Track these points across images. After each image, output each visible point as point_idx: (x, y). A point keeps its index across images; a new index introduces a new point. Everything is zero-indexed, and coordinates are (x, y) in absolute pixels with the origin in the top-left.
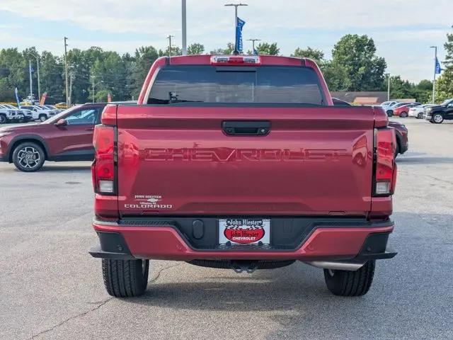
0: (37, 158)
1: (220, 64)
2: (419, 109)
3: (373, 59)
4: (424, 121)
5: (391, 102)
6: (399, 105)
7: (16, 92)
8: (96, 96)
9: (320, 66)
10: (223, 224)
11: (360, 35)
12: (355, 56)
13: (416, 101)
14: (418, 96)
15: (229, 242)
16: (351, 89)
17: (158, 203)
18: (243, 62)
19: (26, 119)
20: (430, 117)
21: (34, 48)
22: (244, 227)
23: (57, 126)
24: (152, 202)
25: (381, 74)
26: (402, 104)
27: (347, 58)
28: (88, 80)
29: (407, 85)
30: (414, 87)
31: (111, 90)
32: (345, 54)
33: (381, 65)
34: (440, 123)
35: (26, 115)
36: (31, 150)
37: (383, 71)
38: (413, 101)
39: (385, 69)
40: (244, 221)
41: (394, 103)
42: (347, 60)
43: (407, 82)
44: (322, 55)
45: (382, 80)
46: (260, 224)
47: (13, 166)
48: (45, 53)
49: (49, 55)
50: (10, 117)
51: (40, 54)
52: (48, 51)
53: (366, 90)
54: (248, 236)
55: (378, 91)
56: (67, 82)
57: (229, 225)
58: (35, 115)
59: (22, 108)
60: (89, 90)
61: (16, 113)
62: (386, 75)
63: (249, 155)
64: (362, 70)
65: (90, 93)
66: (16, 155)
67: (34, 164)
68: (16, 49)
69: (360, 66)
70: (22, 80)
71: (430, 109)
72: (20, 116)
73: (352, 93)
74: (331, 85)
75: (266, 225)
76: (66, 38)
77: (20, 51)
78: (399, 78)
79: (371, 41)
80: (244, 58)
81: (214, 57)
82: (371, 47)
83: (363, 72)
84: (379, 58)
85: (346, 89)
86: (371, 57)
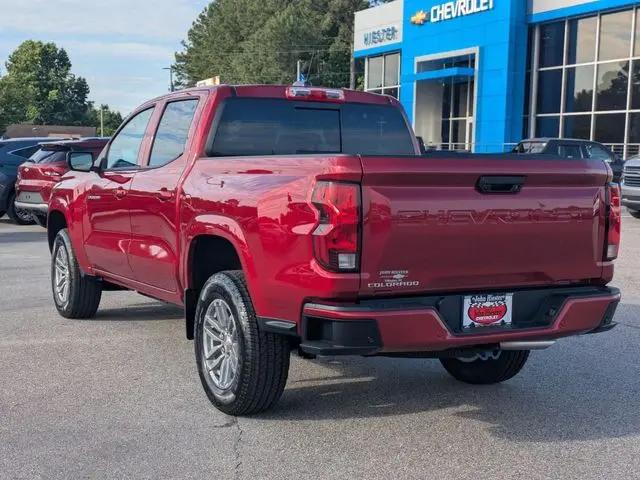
3: (68, 79)
10: (467, 301)
11: (45, 43)
12: (41, 73)
15: (473, 324)
16: (38, 122)
17: (404, 280)
22: (488, 304)
24: (397, 279)
25: (82, 101)
27: (29, 75)
29: (120, 118)
32: (27, 69)
33: (82, 88)
37: (84, 97)
39: (88, 95)
40: (489, 296)
42: (29, 80)
43: (119, 114)
45: (85, 111)
46: (503, 300)
53: (62, 123)
54: (490, 314)
55: (79, 125)
57: (473, 302)
62: (89, 103)
63: (503, 217)
64: (53, 94)
69: (51, 88)
73: (40, 127)
75: (509, 299)
78: (106, 107)
79: (63, 53)
82: (64, 61)
83: (55, 97)
84: (76, 78)
85: (32, 122)
86: (65, 76)
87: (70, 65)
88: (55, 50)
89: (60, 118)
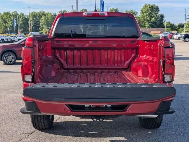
0: (13, 58)
1: (88, 16)
2: (179, 36)
4: (181, 40)
5: (166, 33)
6: (170, 34)
7: (9, 30)
8: (42, 31)
9: (136, 17)
12: (150, 13)
13: (177, 32)
14: (178, 30)
15: (90, 106)
16: (149, 27)
18: (99, 15)
19: (13, 41)
20: (183, 39)
21: (16, 11)
23: (21, 45)
25: (162, 21)
26: (171, 34)
28: (39, 25)
29: (173, 25)
30: (176, 26)
31: (49, 28)
32: (146, 12)
33: (162, 17)
34: (188, 41)
35: (12, 39)
36: (10, 55)
37: (163, 19)
38: (176, 32)
39: (164, 19)
41: (168, 33)
42: (146, 15)
43: (173, 24)
44: (137, 13)
45: (163, 23)
47: (2, 62)
48: (21, 13)
49: (23, 14)
50: (6, 40)
51: (19, 14)
52: (22, 13)
56: (30, 25)
58: (16, 39)
59: (11, 36)
60: (39, 28)
61: (8, 39)
62: (164, 21)
65: (40, 30)
66: (4, 58)
67: (11, 61)
68: (9, 12)
69: (153, 17)
70: (11, 25)
71: (183, 36)
72: (10, 40)
73: (149, 29)
74: (141, 26)
76: (29, 7)
77: (11, 13)
78: (170, 22)
79: (157, 7)
80: (99, 13)
81: (85, 13)
82: (157, 9)
83: (154, 20)
84: (161, 14)
85: (147, 27)
86: (157, 13)
87: (159, 10)
88: (155, 6)
89: (155, 26)
